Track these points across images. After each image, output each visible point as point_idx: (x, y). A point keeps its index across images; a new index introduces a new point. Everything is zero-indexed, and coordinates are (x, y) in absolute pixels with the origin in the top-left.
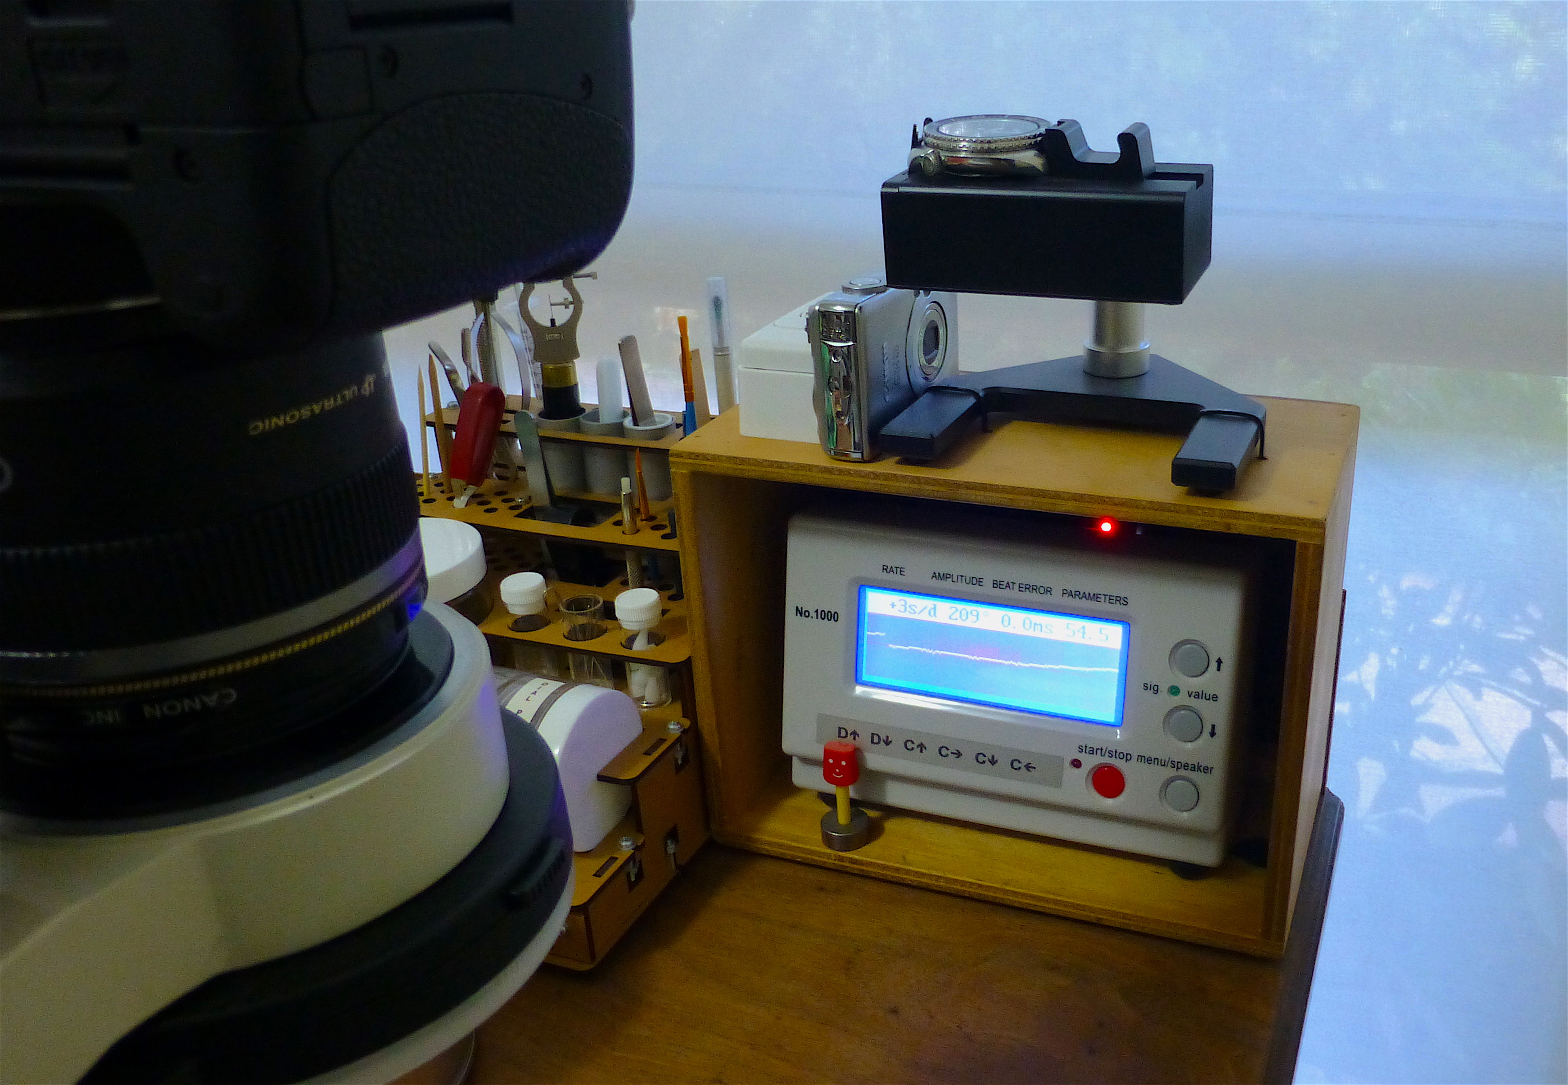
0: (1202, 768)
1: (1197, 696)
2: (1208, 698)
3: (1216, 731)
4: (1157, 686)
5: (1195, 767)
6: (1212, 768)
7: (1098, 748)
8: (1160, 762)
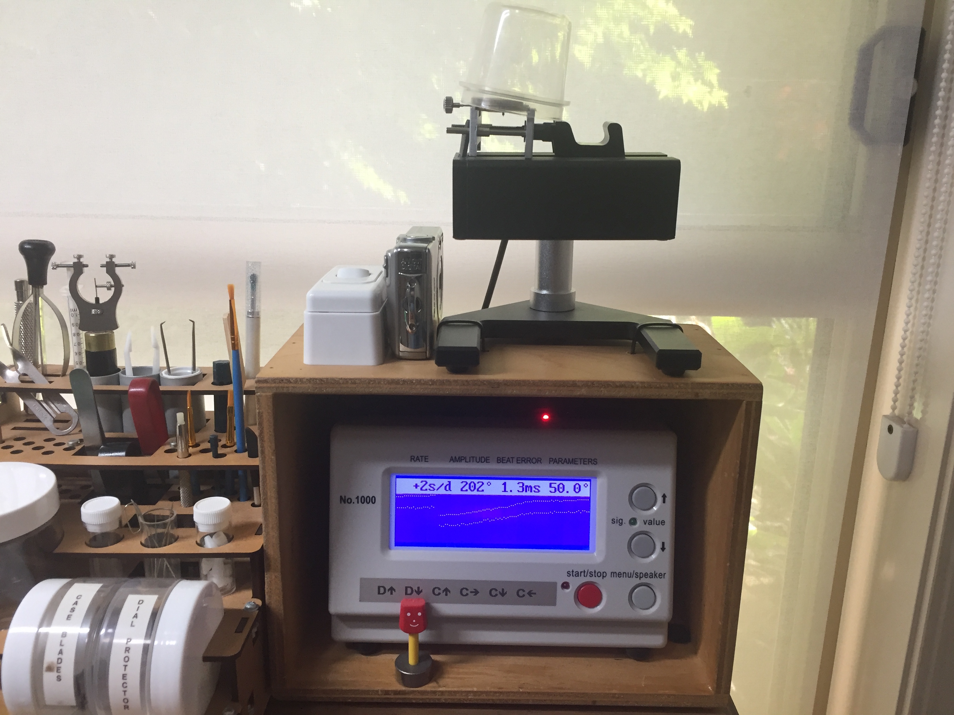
0: (657, 575)
1: (651, 523)
2: (658, 523)
3: (665, 546)
5: (652, 575)
6: (665, 574)
7: (581, 571)
8: (627, 575)
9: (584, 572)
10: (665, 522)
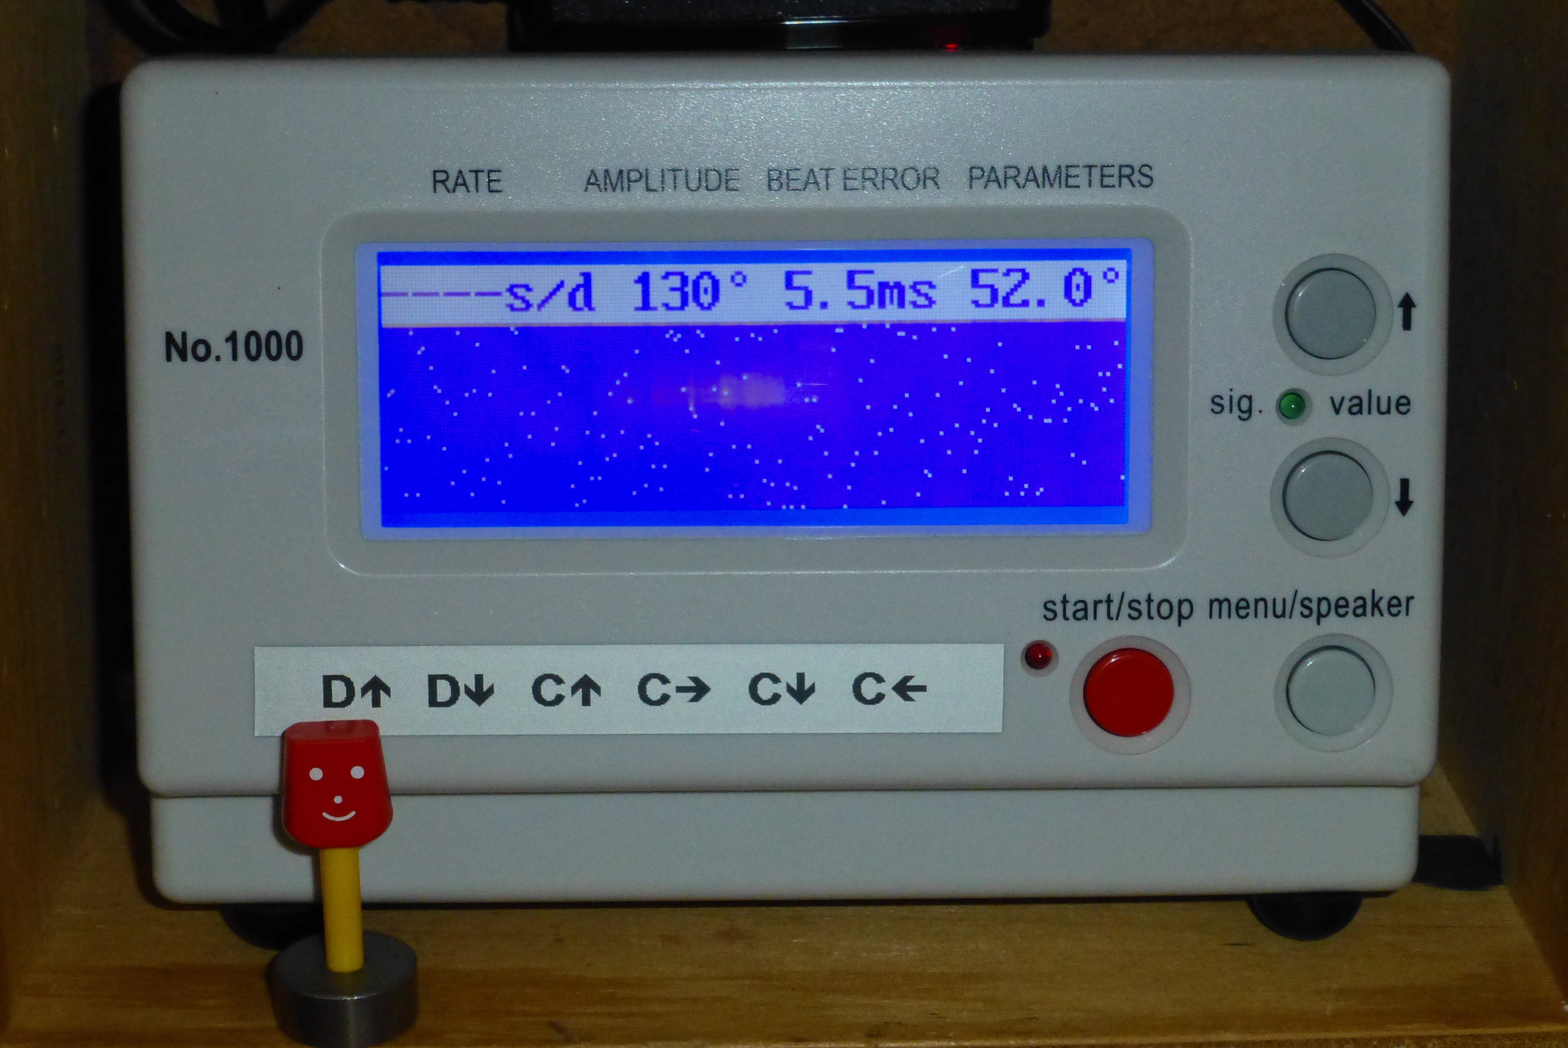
0: (1383, 605)
1: (1357, 407)
2: (1384, 407)
3: (1413, 495)
4: (1250, 398)
5: (1364, 606)
6: (1409, 599)
7: (1098, 599)
8: (1270, 605)
9: (1109, 601)
10: (1409, 403)
